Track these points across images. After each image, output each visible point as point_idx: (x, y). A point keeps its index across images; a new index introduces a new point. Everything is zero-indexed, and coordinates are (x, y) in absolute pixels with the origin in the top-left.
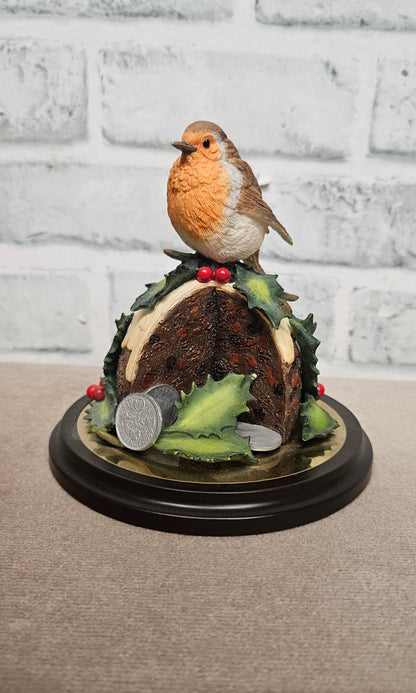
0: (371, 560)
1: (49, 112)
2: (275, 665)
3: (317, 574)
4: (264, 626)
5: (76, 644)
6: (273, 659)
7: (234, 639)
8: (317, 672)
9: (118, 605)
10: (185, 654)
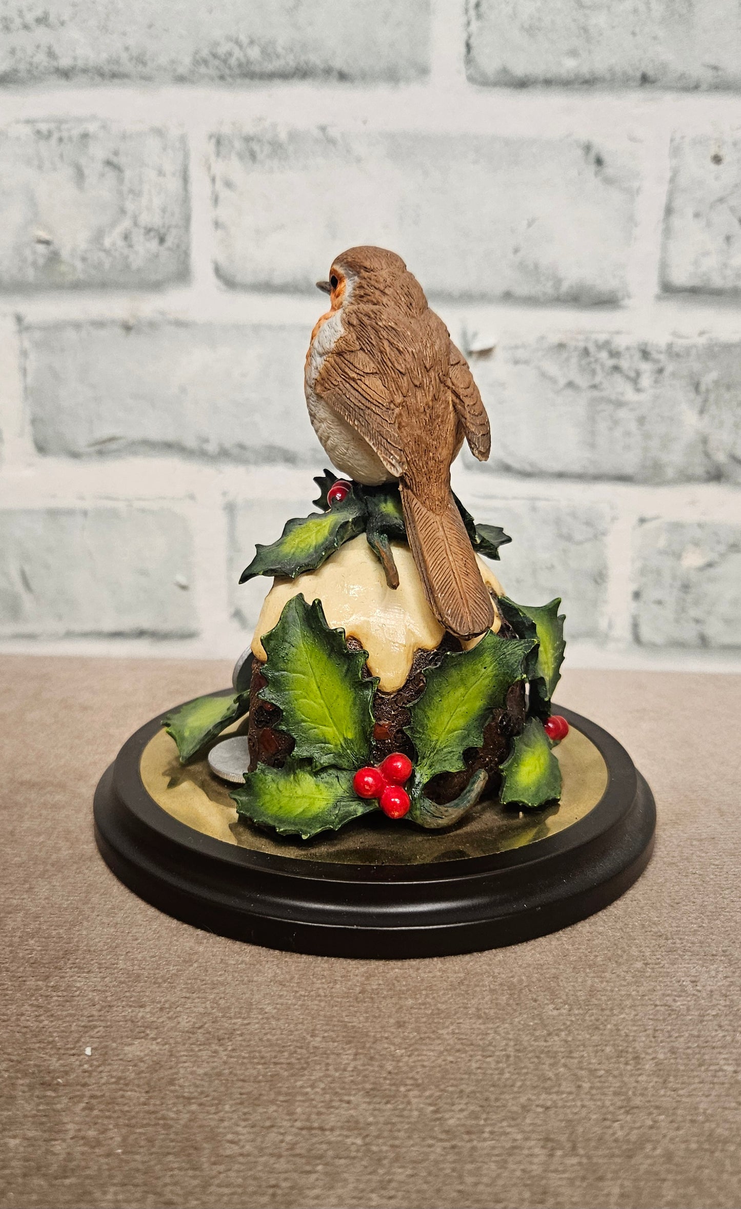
0: (696, 948)
1: (126, 237)
2: (554, 1102)
3: (609, 970)
4: (531, 1046)
5: (236, 1075)
6: (550, 1094)
7: (485, 1065)
8: (622, 1111)
9: (294, 1018)
10: (409, 1087)
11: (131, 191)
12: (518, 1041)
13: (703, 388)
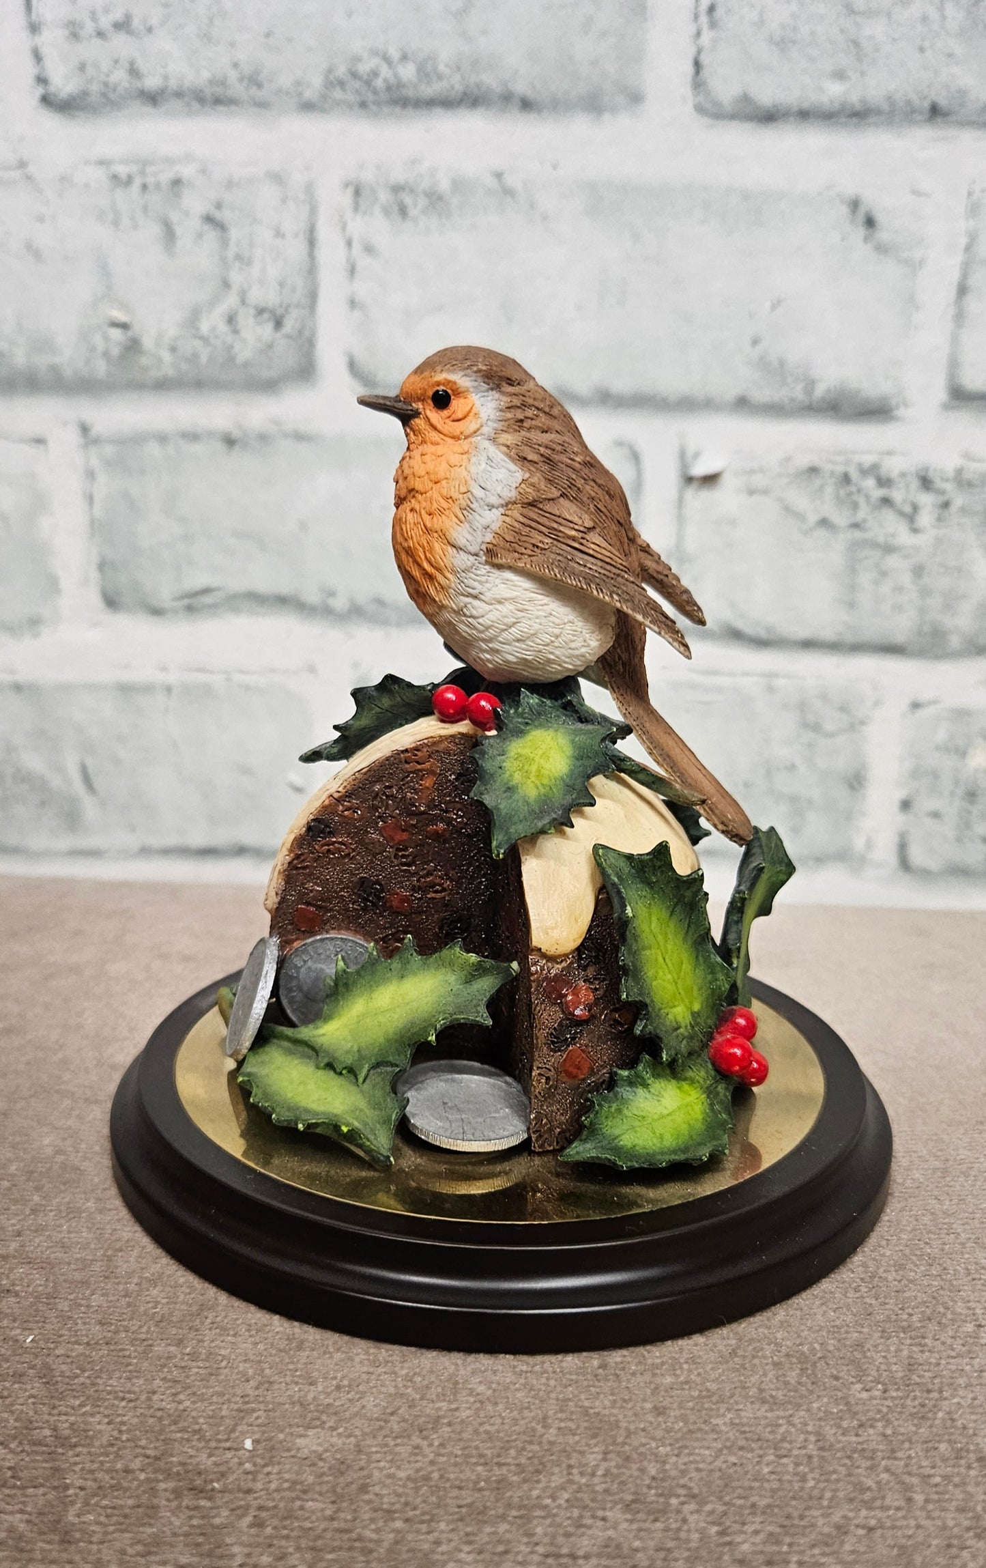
1: (231, 319)
2: (879, 1520)
3: (930, 1335)
4: (839, 1442)
5: (448, 1480)
6: (871, 1509)
7: (779, 1469)
8: (971, 1534)
9: (516, 1401)
10: (682, 1499)
11: (238, 257)
12: (820, 1436)
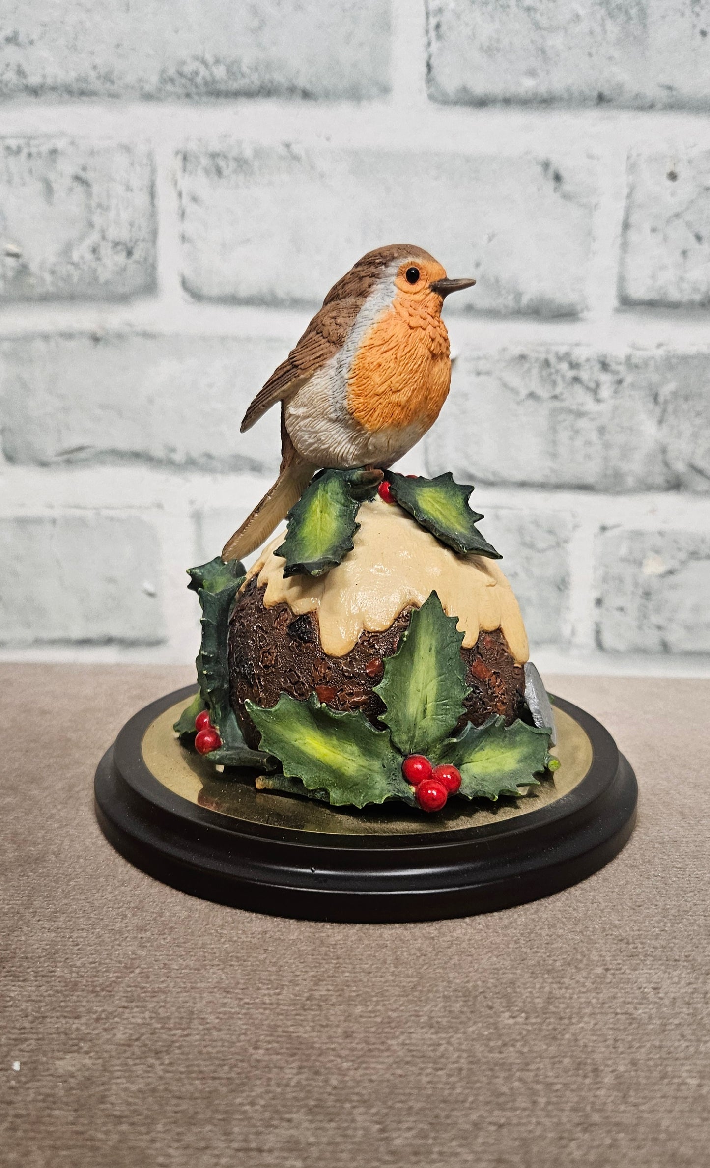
0: (658, 953)
1: (94, 251)
2: (508, 1118)
3: (569, 975)
4: (486, 1057)
5: (170, 1091)
6: (503, 1109)
7: (435, 1079)
8: (579, 1129)
9: (237, 1028)
10: (355, 1104)
11: (99, 206)
12: (471, 1053)
13: (661, 399)
